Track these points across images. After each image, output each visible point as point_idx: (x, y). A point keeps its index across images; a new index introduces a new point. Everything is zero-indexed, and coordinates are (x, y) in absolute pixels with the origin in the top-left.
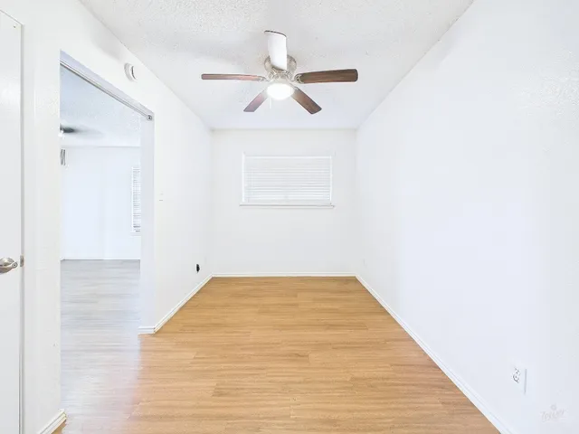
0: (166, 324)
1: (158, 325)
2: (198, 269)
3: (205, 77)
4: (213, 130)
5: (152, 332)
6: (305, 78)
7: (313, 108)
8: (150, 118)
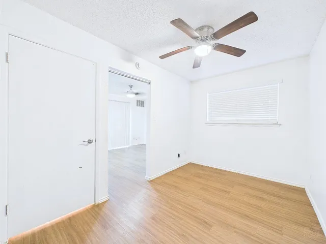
0: (157, 178)
1: (152, 178)
2: (179, 156)
3: (162, 57)
4: (191, 82)
5: (149, 180)
6: (216, 36)
7: (238, 52)
8: (150, 83)
